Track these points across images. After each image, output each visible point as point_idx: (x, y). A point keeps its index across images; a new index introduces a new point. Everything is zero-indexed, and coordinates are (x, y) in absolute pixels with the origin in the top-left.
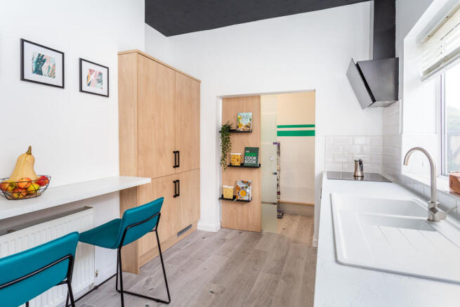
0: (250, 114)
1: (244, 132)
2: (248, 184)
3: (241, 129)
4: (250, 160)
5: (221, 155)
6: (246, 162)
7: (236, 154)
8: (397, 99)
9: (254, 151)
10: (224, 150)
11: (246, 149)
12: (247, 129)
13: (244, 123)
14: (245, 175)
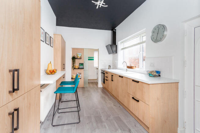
0: (81, 54)
1: (79, 59)
2: (80, 74)
3: (78, 58)
4: (81, 67)
5: (73, 65)
6: (80, 67)
7: (77, 65)
8: (116, 53)
9: (82, 64)
10: (73, 64)
11: (80, 64)
12: (80, 58)
13: (79, 56)
14: (79, 71)
